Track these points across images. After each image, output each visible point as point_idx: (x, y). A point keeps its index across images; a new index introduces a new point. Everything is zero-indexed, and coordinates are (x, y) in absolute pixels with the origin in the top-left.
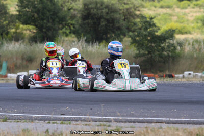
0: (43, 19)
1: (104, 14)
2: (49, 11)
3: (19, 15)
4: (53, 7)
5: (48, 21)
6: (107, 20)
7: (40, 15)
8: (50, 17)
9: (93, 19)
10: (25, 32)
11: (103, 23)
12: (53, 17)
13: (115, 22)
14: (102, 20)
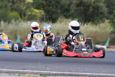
1: (92, 3)
3: (33, 3)
5: (53, 7)
6: (94, 7)
7: (48, 2)
8: (54, 5)
9: (84, 6)
11: (91, 9)
12: (57, 4)
13: (99, 8)
14: (91, 7)
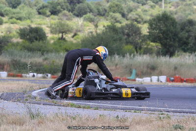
0: (167, 39)
2: (172, 32)
3: (149, 35)
4: (174, 30)
5: (171, 41)
7: (165, 35)
10: (153, 48)
12: (174, 37)
